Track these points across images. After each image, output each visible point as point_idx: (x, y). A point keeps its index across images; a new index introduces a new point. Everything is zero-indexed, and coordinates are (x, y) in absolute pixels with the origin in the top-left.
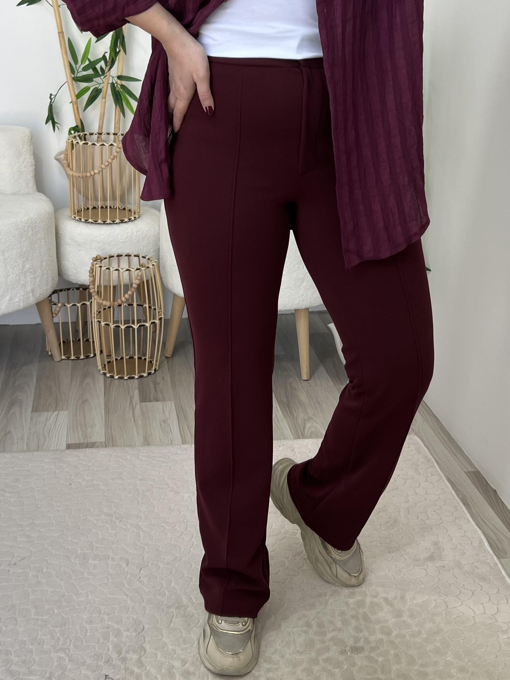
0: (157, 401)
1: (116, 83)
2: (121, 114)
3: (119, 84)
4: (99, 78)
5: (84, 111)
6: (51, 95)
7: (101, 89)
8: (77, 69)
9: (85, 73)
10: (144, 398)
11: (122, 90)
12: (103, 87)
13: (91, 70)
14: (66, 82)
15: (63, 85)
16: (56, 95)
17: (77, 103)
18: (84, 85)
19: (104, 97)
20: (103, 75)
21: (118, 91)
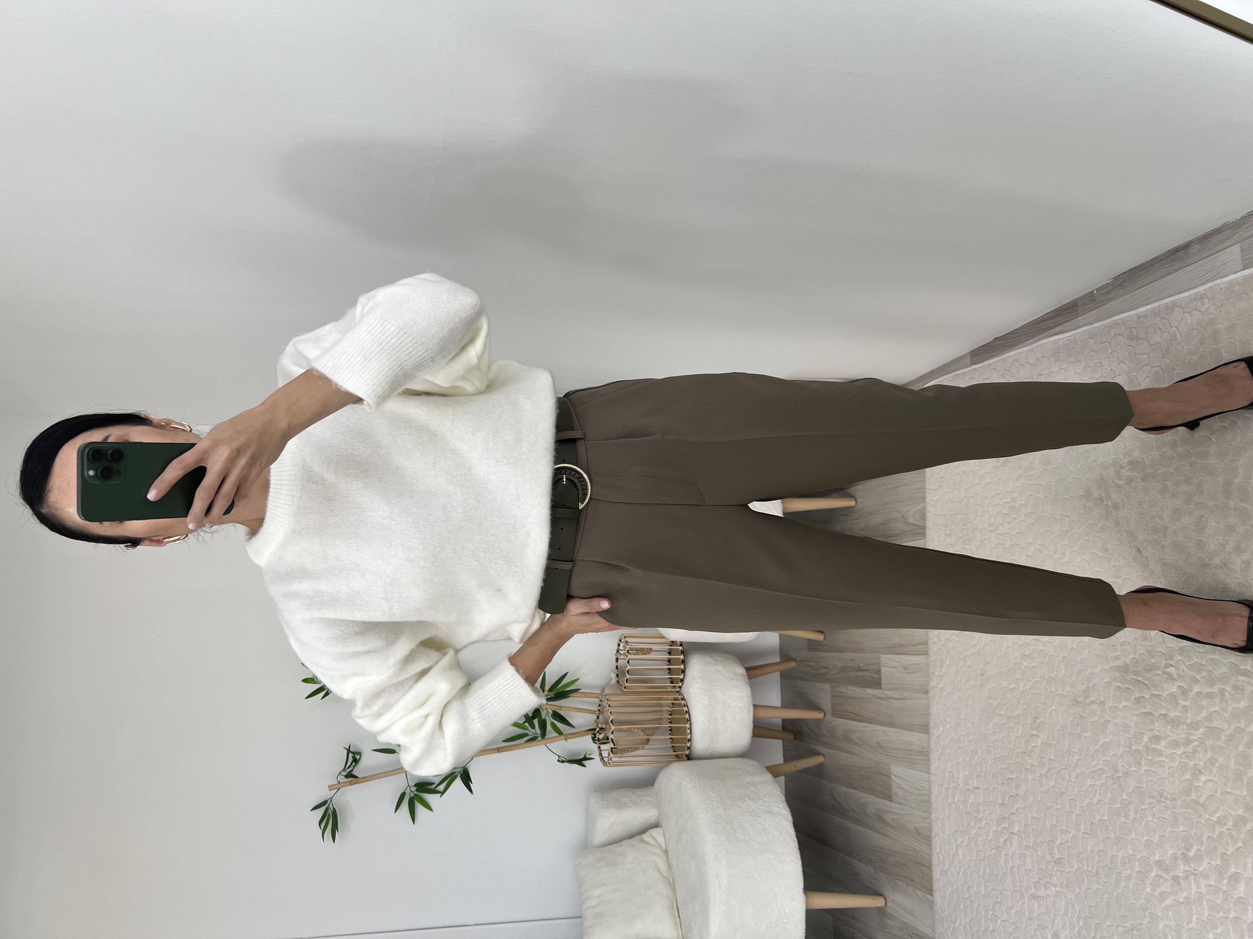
2: (580, 691)
5: (574, 727)
6: (559, 761)
8: (532, 734)
11: (554, 691)
14: (546, 746)
16: (559, 756)
17: (567, 735)
18: (549, 728)
19: (561, 707)
20: (539, 710)
21: (554, 695)
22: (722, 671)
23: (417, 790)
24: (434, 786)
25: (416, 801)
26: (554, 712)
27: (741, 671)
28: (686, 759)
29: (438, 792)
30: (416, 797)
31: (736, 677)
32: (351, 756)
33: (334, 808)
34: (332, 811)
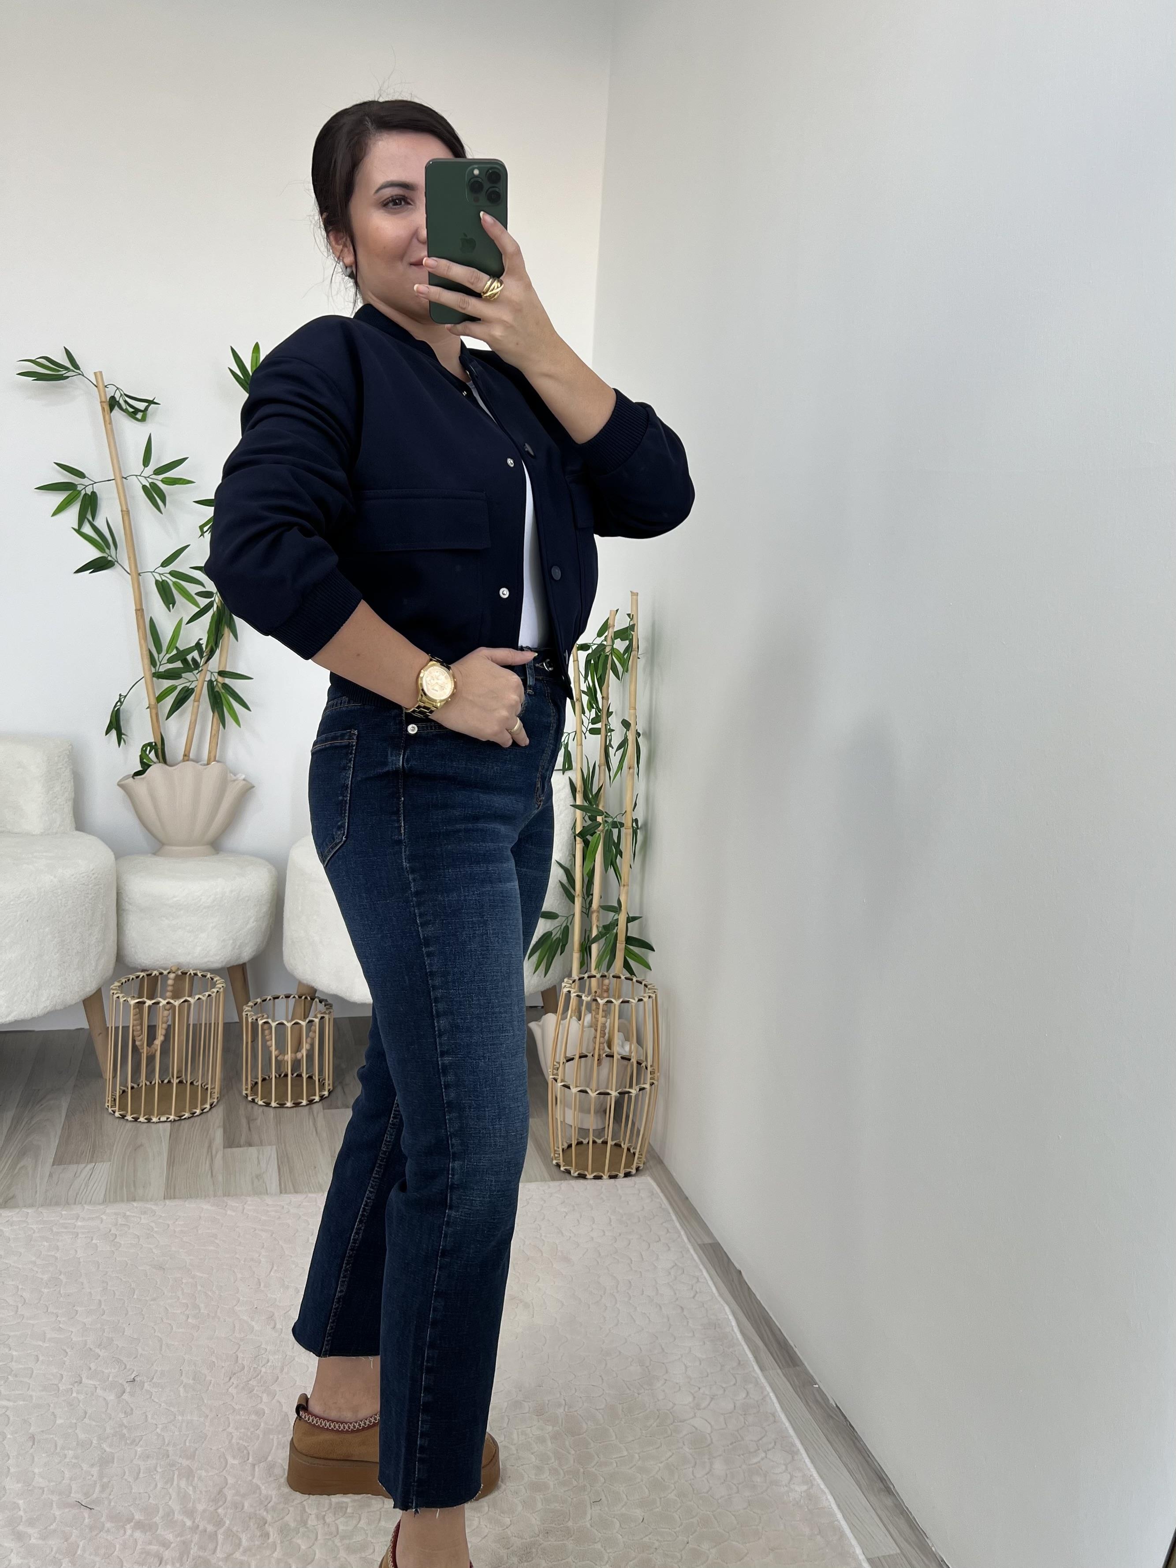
0: (250, 1145)
1: (216, 680)
2: (221, 726)
3: (220, 683)
4: (192, 673)
5: (167, 718)
6: (120, 695)
7: (192, 691)
8: (160, 660)
9: (170, 666)
10: (230, 1142)
11: (223, 691)
12: (196, 687)
13: (180, 662)
14: (142, 678)
15: (139, 681)
17: (157, 708)
18: (168, 683)
19: (198, 700)
20: (197, 669)
21: (217, 691)
22: (249, 926)
23: (86, 494)
24: (91, 519)
25: (71, 492)
26: (193, 689)
27: (246, 955)
29: (81, 524)
30: (77, 492)
31: (237, 947)
32: (141, 406)
33: (68, 377)
34: (64, 375)
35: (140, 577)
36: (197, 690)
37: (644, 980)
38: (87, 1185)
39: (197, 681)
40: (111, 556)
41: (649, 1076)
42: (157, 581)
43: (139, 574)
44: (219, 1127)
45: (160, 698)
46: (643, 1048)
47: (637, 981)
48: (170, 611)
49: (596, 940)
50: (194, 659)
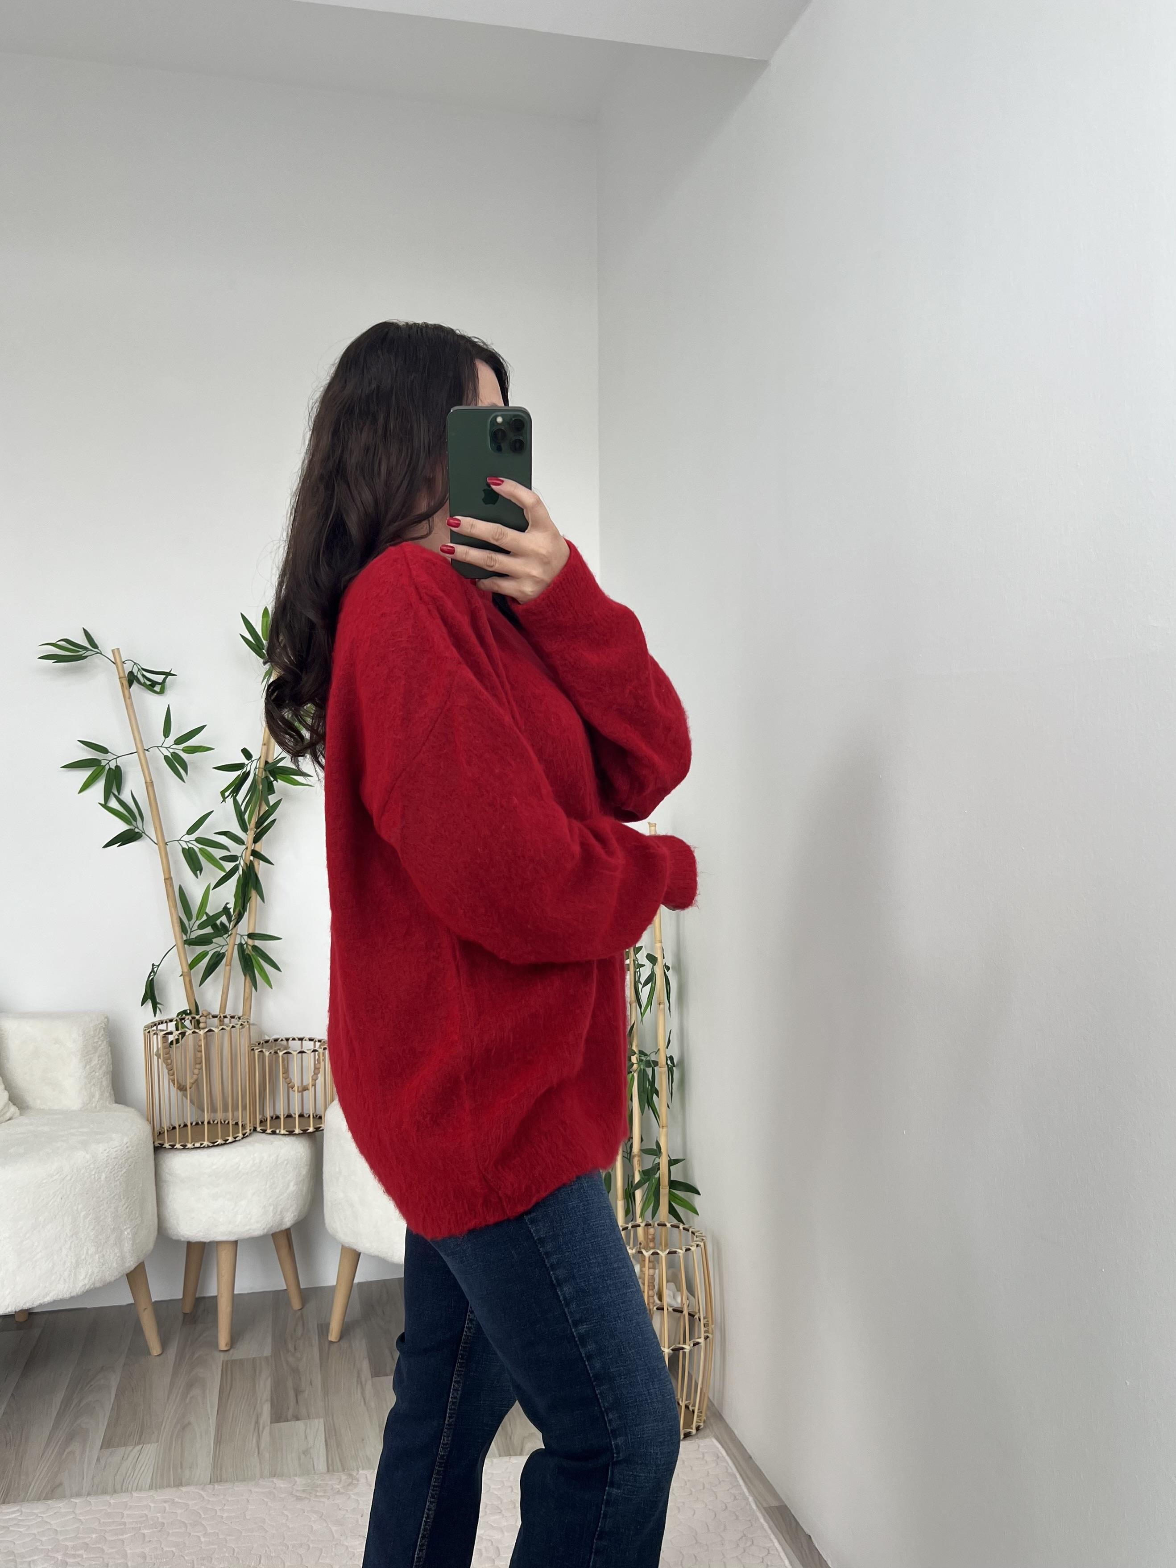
0: (297, 1418)
1: (246, 943)
2: (253, 989)
3: (250, 945)
4: (222, 938)
5: (201, 984)
6: (154, 965)
7: (223, 955)
8: (191, 926)
9: (201, 932)
10: (278, 1417)
11: (253, 953)
12: (226, 951)
13: (210, 927)
14: (174, 946)
15: (171, 949)
16: (158, 964)
17: (190, 975)
18: (200, 949)
19: (229, 965)
20: (226, 934)
21: (248, 955)
22: (289, 1191)
23: (110, 769)
24: (116, 793)
25: (95, 768)
28: (157, 1144)
29: (107, 798)
30: (101, 768)
31: (278, 1213)
32: (159, 678)
33: (87, 656)
34: (83, 655)
35: (167, 846)
36: (228, 955)
37: (690, 1227)
38: (134, 1468)
39: (228, 945)
40: (138, 828)
41: (703, 1329)
42: (183, 849)
43: (166, 844)
44: (267, 1400)
45: (192, 966)
46: (694, 1297)
47: (684, 1229)
48: (197, 877)
49: (639, 1185)
50: (222, 923)
